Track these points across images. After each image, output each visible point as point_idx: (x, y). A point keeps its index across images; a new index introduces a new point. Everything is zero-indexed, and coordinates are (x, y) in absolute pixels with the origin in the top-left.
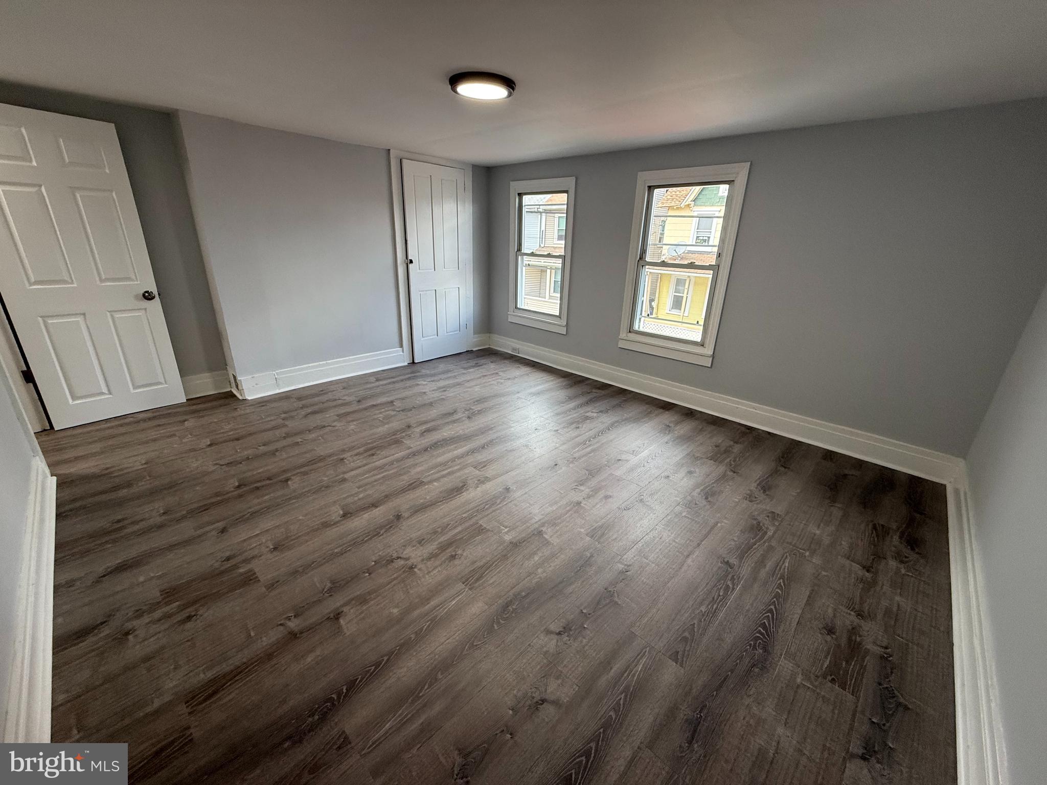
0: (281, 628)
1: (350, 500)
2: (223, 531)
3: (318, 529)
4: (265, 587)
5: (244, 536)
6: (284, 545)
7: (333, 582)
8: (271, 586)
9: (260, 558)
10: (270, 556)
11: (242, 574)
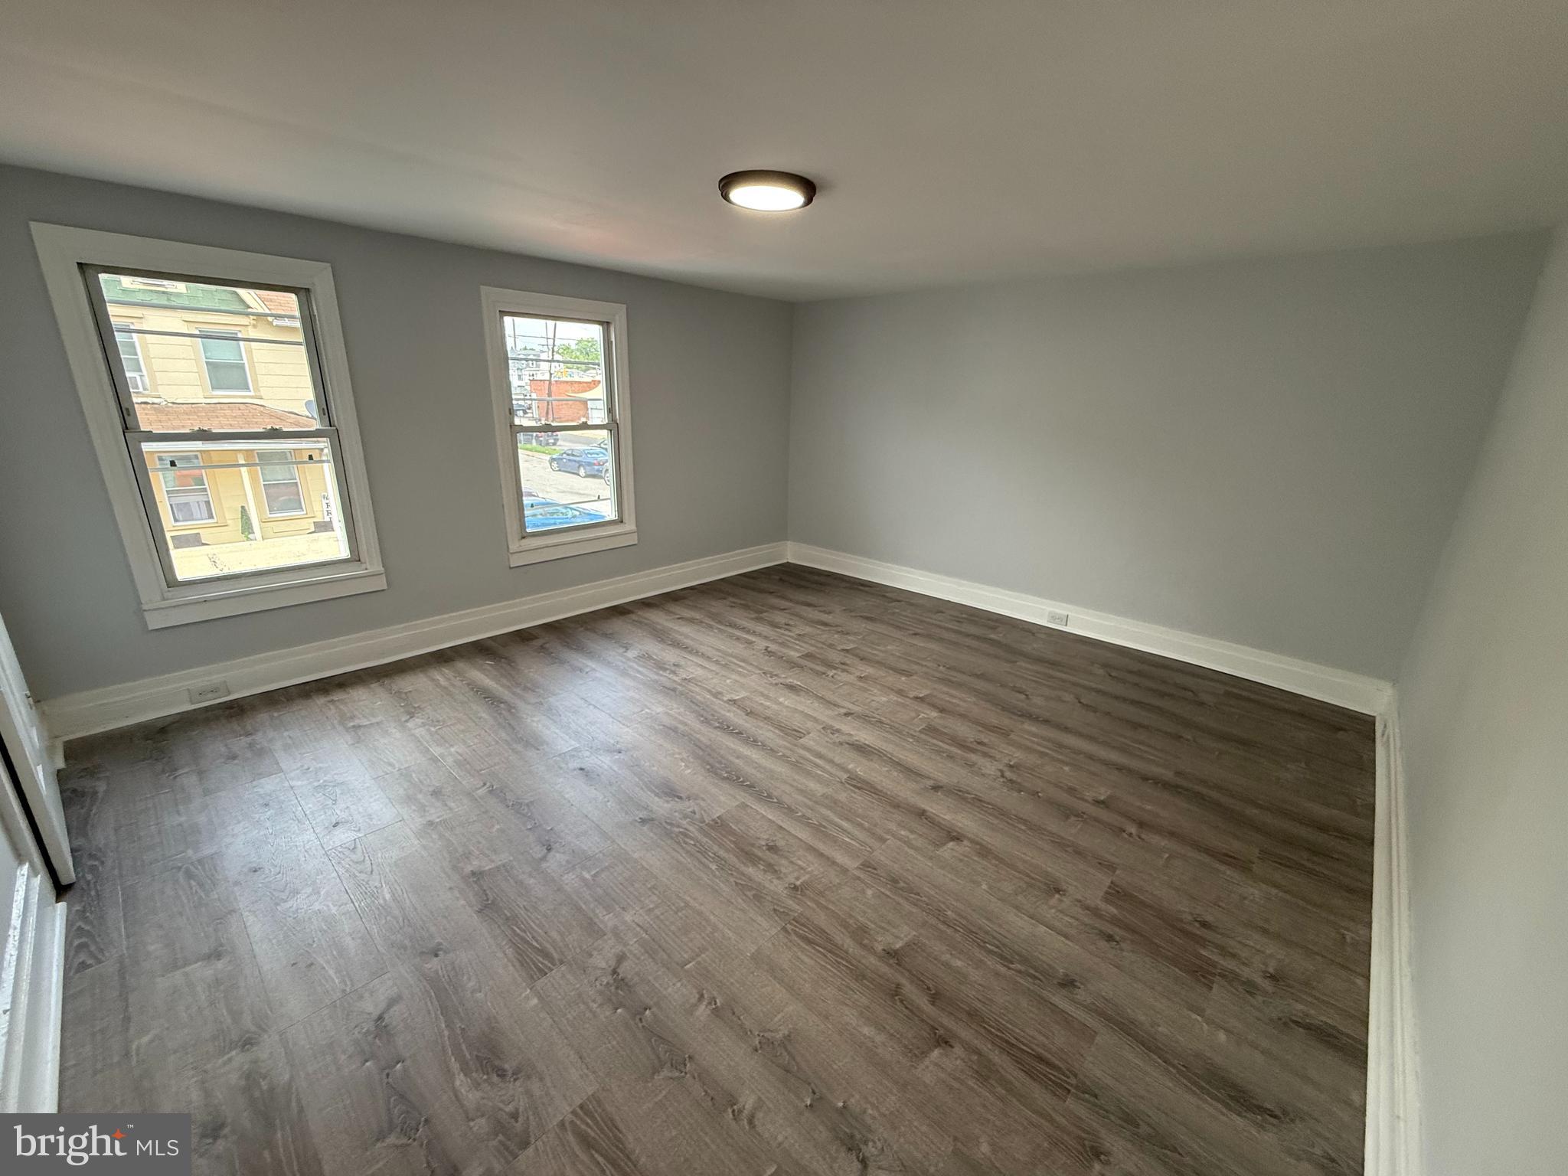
0: (1143, 836)
1: (919, 842)
2: (1068, 984)
3: (996, 858)
4: (1114, 872)
5: (1059, 942)
6: (1046, 884)
7: (1068, 817)
8: (1111, 867)
9: (1083, 899)
10: (1071, 890)
11: (1117, 907)
